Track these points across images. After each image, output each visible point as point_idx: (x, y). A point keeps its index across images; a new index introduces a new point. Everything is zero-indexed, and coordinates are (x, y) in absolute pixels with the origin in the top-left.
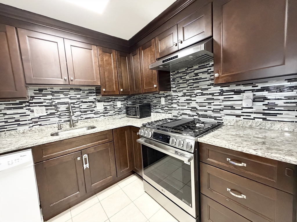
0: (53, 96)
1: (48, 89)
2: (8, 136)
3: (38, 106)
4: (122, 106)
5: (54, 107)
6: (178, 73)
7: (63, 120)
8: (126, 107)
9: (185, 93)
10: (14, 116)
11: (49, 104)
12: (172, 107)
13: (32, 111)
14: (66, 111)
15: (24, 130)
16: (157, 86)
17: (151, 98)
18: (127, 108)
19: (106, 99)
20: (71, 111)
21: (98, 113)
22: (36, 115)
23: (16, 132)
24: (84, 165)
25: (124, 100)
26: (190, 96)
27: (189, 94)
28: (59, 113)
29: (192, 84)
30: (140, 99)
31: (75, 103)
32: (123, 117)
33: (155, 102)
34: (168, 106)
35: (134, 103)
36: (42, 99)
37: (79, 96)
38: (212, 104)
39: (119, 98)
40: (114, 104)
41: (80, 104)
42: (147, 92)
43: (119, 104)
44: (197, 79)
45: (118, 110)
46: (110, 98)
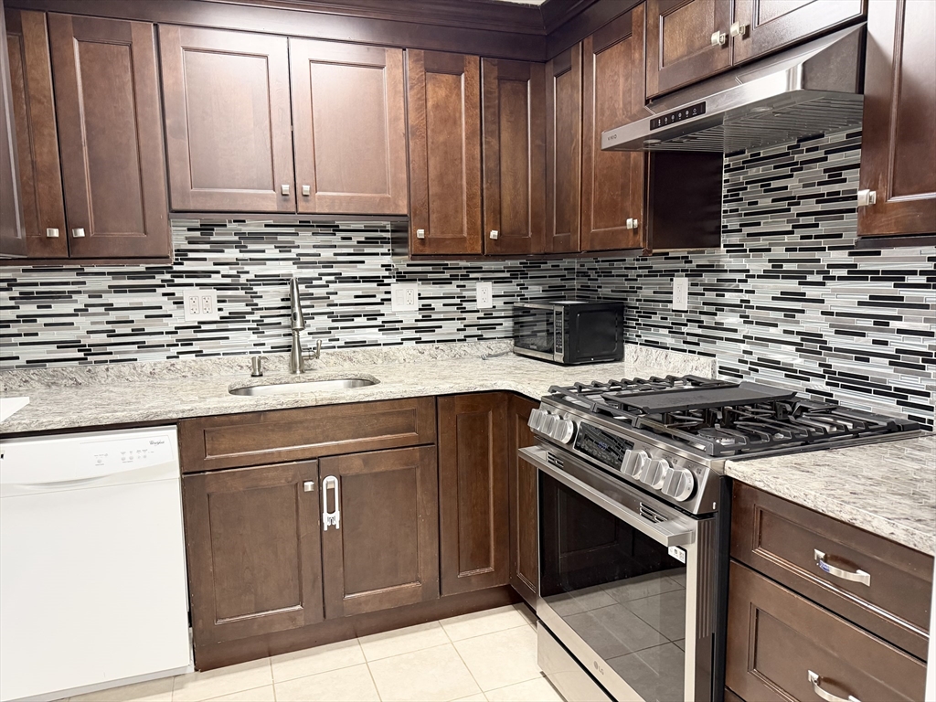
0: (243, 249)
1: (229, 226)
2: (113, 380)
3: (197, 285)
4: (500, 303)
5: (241, 293)
6: (756, 160)
7: (270, 342)
8: (515, 309)
9: (777, 263)
10: (131, 315)
11: (228, 281)
12: (719, 327)
13: (179, 303)
14: (283, 312)
15: (155, 364)
16: (639, 226)
17: (632, 274)
18: (519, 315)
19: (430, 269)
20: (297, 310)
21: (397, 325)
22: (192, 320)
23: (135, 369)
24: (326, 515)
25: (508, 275)
26: (800, 277)
27: (794, 267)
28: (256, 316)
29: (811, 220)
30: (585, 274)
31: (315, 283)
32: (499, 351)
33: (647, 292)
34: (703, 318)
35: (554, 293)
36: (211, 259)
37: (327, 254)
38: (894, 325)
39: (486, 265)
40: (465, 294)
41: (333, 287)
42: (598, 248)
43: (485, 295)
44: (834, 197)
45: (477, 322)
46: (446, 267)
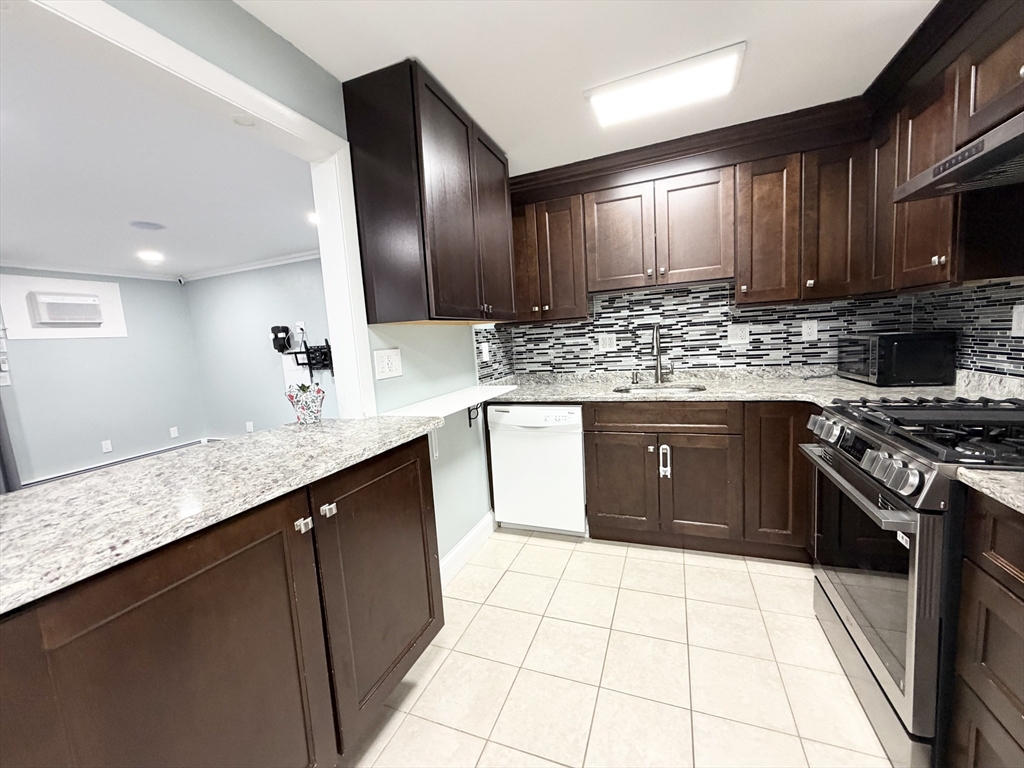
0: (632, 310)
1: (624, 297)
3: (606, 332)
4: (825, 336)
5: (630, 335)
7: (645, 364)
8: (840, 341)
10: (574, 349)
11: (623, 328)
13: (597, 342)
15: (583, 375)
16: (946, 261)
18: (845, 345)
19: (761, 313)
21: (732, 354)
22: (602, 350)
23: (574, 376)
24: (661, 468)
25: (835, 313)
28: (638, 348)
30: (922, 309)
31: (674, 327)
32: (822, 374)
33: (984, 321)
35: (885, 326)
36: (614, 317)
37: (682, 309)
39: (811, 307)
40: (790, 330)
41: (685, 330)
42: (909, 285)
43: (810, 330)
45: (801, 350)
46: (774, 311)
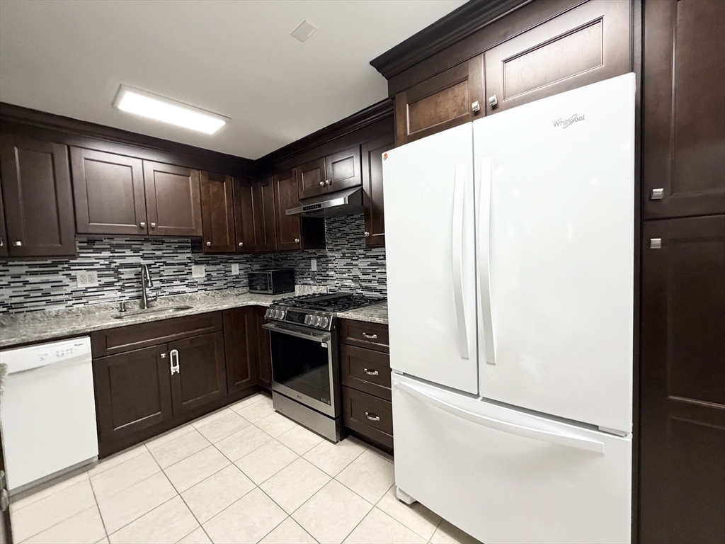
0: (113, 252)
1: (104, 241)
2: (29, 322)
3: (85, 269)
4: (242, 272)
5: (112, 272)
7: (128, 295)
8: (249, 274)
10: (42, 286)
11: (104, 267)
12: (328, 276)
13: (74, 279)
14: (135, 280)
15: (59, 311)
16: (300, 241)
17: (296, 259)
18: (251, 277)
19: (210, 259)
20: (149, 278)
21: (195, 284)
22: (81, 286)
23: (44, 314)
24: (172, 368)
25: (245, 261)
26: (351, 258)
27: (349, 255)
28: (120, 283)
30: (277, 260)
31: (152, 266)
32: (243, 292)
33: (302, 265)
34: (322, 273)
35: (265, 268)
36: (93, 257)
37: (158, 253)
38: (377, 271)
39: (235, 257)
40: (227, 269)
41: (162, 268)
42: (284, 249)
43: (235, 269)
45: (232, 280)
46: (217, 258)
